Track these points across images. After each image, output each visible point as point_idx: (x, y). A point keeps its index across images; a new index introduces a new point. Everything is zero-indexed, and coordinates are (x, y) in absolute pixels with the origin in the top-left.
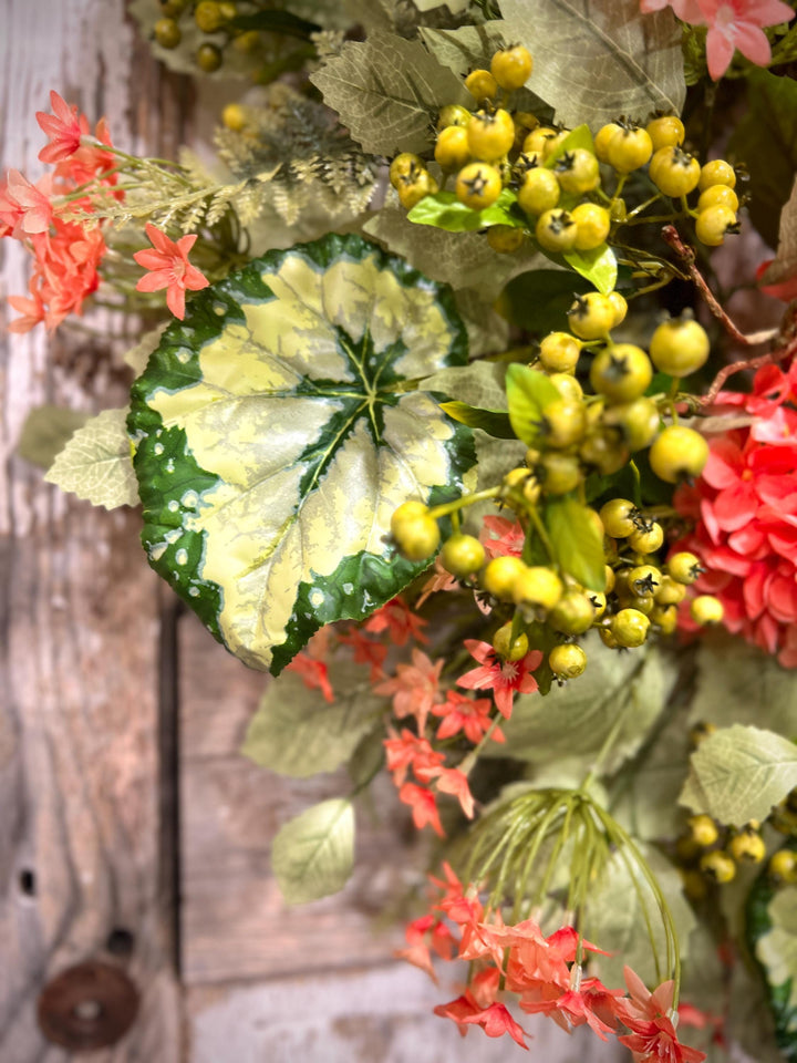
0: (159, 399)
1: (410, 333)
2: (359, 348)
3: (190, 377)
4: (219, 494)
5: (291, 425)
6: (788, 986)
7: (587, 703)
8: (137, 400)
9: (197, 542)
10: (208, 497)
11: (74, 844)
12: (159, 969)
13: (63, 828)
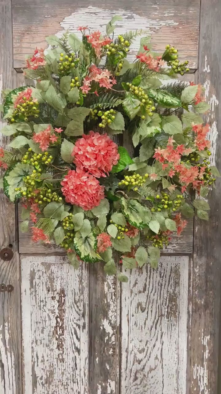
0: (5, 177)
1: (30, 170)
2: (25, 172)
3: (8, 175)
4: (10, 186)
5: (17, 179)
6: (76, 243)
7: (54, 210)
8: (4, 178)
9: (8, 191)
11: (5, 232)
12: (16, 251)
13: (4, 230)
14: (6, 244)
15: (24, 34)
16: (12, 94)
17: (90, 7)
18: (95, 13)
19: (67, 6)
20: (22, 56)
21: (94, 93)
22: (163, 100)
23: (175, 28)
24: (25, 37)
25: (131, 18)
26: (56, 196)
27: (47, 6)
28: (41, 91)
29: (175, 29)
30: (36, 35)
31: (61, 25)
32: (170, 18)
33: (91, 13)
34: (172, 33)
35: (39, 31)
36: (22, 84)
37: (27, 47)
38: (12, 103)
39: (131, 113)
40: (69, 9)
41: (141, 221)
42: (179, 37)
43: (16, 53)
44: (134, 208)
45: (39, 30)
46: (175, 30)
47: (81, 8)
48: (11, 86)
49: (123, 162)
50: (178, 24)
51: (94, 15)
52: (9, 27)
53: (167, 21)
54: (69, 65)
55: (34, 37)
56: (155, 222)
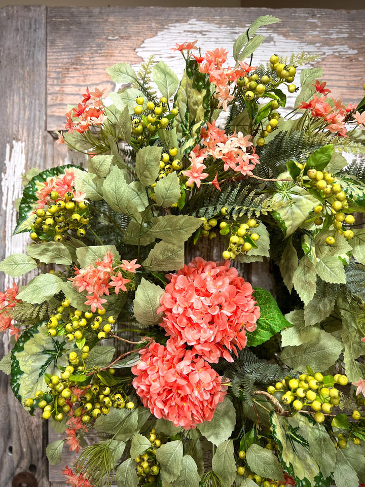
0: (16, 354)
2: (57, 342)
3: (22, 349)
4: (25, 375)
5: (39, 360)
8: (12, 355)
9: (18, 385)
10: (22, 376)
11: (22, 441)
12: (43, 477)
13: (19, 436)
14: (25, 464)
15: (68, 69)
16: (37, 182)
17: (193, 21)
18: (201, 32)
19: (149, 20)
20: (63, 108)
21: (210, 183)
23: (350, 59)
24: (69, 75)
25: (269, 42)
26: (122, 401)
27: (111, 19)
28: (95, 175)
29: (351, 61)
30: (90, 72)
31: (138, 54)
32: (342, 41)
33: (195, 32)
34: (346, 68)
35: (96, 64)
36: (63, 161)
37: (74, 92)
38: (36, 199)
39: (287, 224)
40: (153, 25)
41: (316, 472)
42: (359, 76)
43: (52, 103)
44: (298, 436)
45: (96, 62)
46: (350, 63)
47: (175, 22)
48: (42, 164)
49: (267, 324)
50: (356, 51)
51: (200, 35)
52: (40, 56)
53: (335, 47)
54: (156, 123)
55: (87, 75)
56: (345, 467)
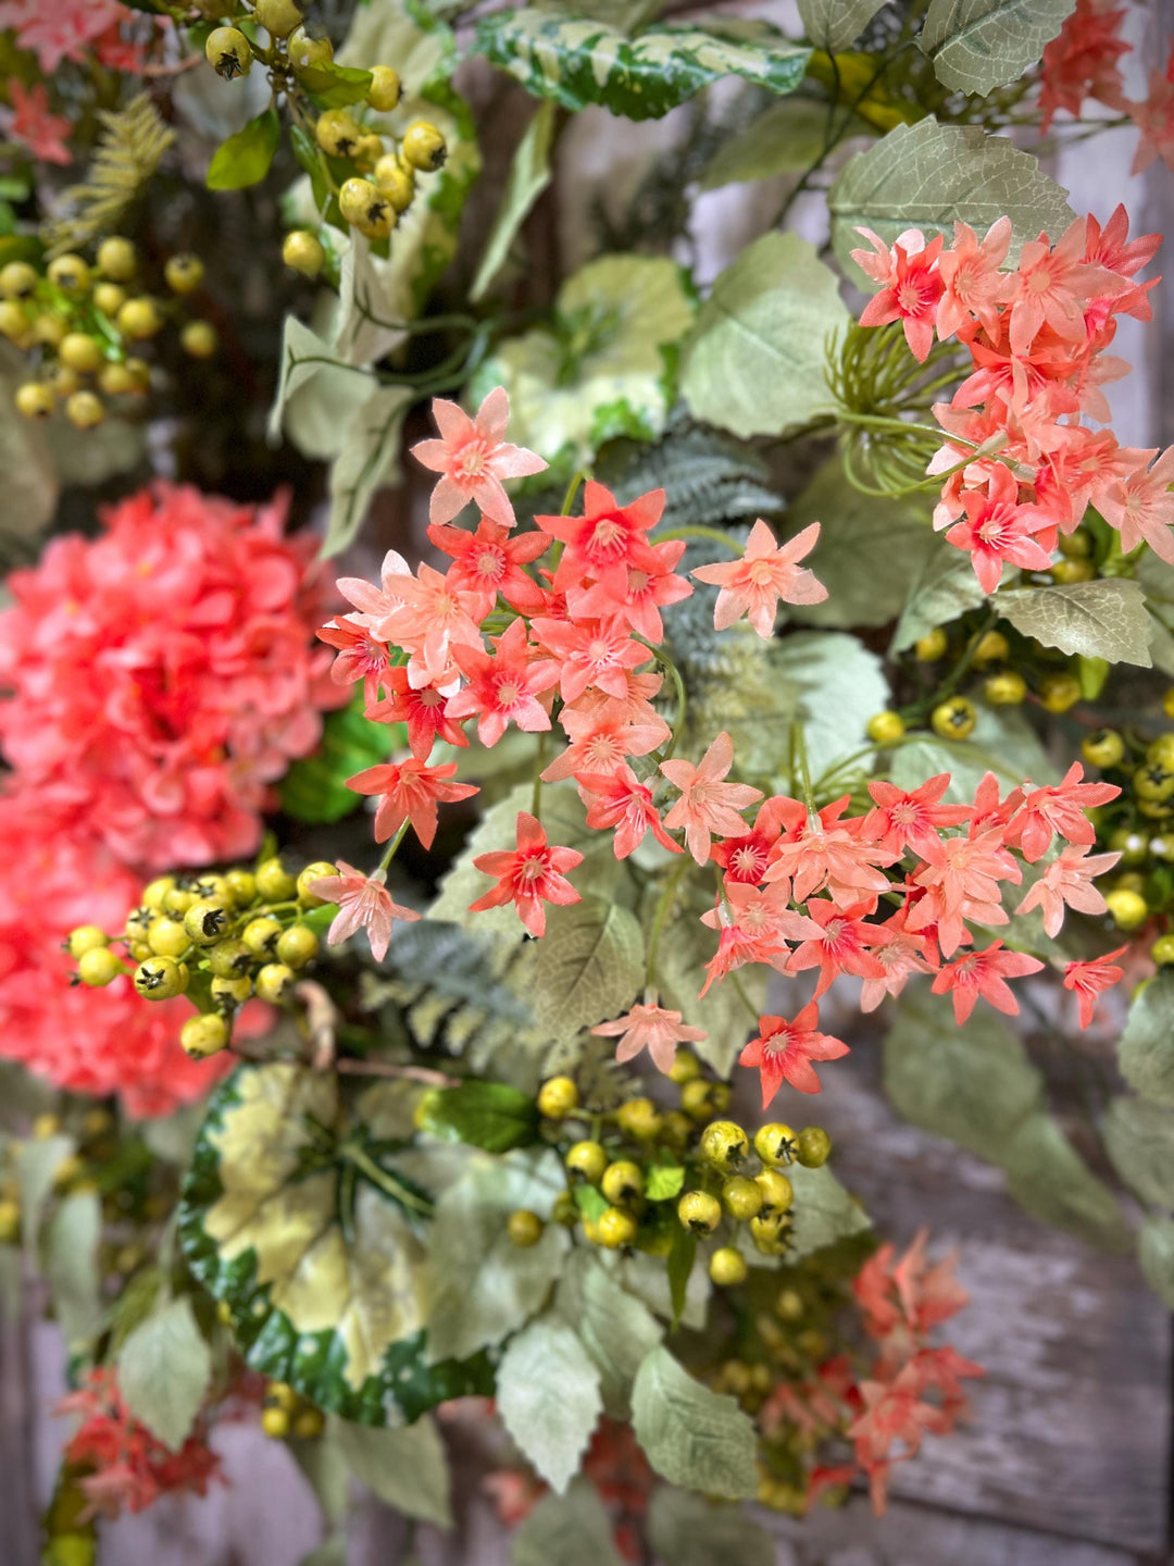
22: (587, 64)
44: (392, 1174)
56: (567, 1341)
